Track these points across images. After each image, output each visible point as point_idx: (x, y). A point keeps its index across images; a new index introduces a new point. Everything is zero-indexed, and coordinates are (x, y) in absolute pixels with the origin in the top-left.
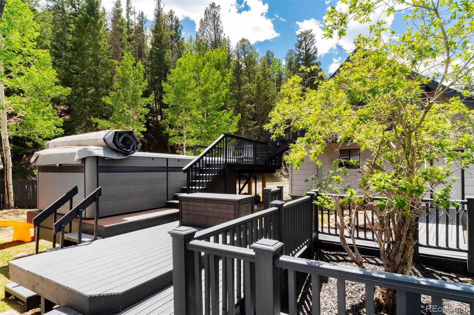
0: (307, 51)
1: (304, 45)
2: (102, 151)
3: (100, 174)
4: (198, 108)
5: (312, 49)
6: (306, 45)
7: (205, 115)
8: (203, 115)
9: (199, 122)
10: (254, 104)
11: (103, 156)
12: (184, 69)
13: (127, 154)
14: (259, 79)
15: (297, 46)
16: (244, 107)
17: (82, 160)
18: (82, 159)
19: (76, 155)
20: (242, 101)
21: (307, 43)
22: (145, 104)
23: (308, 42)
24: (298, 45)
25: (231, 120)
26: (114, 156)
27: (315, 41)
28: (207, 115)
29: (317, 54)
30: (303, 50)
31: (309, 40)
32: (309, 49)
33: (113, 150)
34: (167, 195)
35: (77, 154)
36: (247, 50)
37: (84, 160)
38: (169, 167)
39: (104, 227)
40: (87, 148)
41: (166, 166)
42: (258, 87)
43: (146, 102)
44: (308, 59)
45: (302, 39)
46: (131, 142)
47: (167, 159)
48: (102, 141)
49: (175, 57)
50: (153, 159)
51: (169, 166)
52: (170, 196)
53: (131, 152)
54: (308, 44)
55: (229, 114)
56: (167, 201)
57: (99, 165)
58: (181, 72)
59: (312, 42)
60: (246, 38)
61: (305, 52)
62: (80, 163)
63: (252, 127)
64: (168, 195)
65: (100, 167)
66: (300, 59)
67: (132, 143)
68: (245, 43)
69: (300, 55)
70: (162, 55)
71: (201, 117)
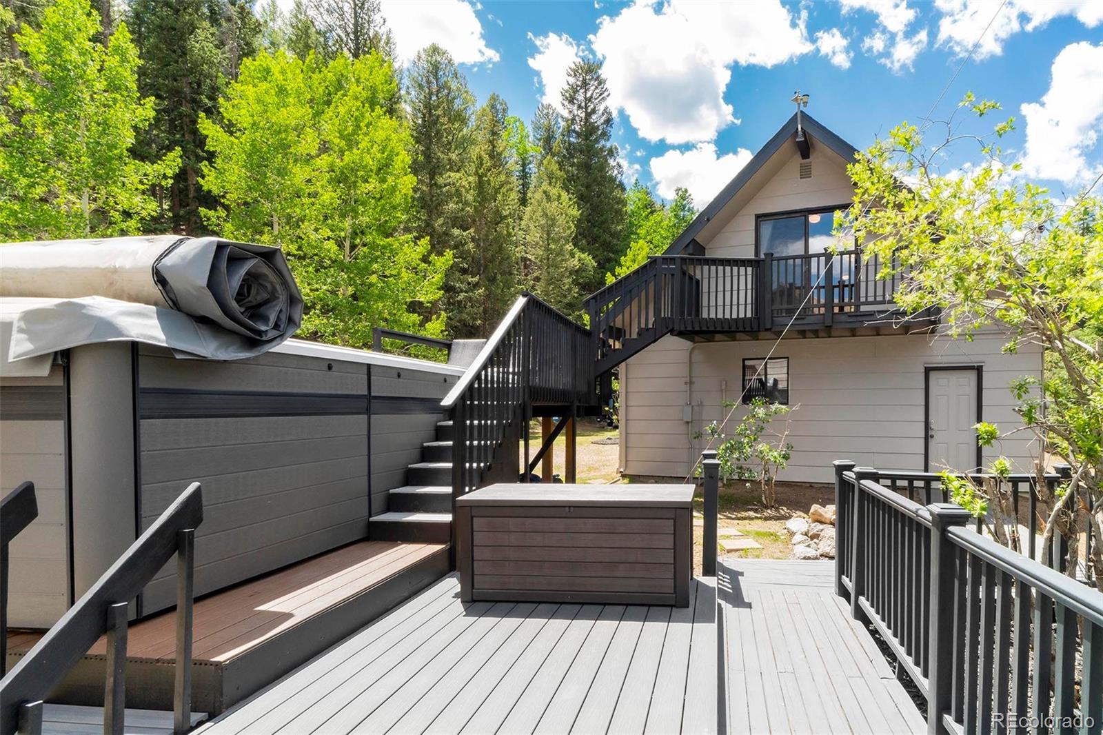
0: (588, 115)
1: (580, 96)
2: (155, 322)
3: (144, 424)
4: (326, 218)
5: (601, 112)
6: (586, 98)
7: (347, 244)
8: (340, 245)
9: (329, 262)
10: (472, 230)
11: (165, 345)
12: (282, 91)
13: (253, 341)
14: (482, 164)
15: (567, 98)
16: (446, 234)
17: (55, 359)
18: (56, 353)
19: (15, 336)
20: (440, 214)
21: (589, 95)
22: (143, 184)
23: (592, 94)
24: (568, 95)
25: (424, 265)
26: (208, 348)
27: (606, 94)
28: (353, 247)
29: (611, 126)
30: (579, 112)
31: (592, 88)
32: (594, 111)
33: (204, 321)
34: (369, 495)
35: (21, 331)
36: (445, 79)
37: (64, 360)
38: (376, 397)
39: (218, 664)
40: (83, 306)
41: (366, 393)
42: (481, 185)
43: (145, 175)
44: (591, 135)
45: (579, 83)
46: (264, 296)
47: (369, 366)
48: (149, 279)
49: (231, 50)
50: (330, 368)
51: (373, 394)
52: (378, 500)
53: (270, 335)
54: (591, 97)
55: (418, 249)
56: (371, 519)
57: (144, 383)
58: (272, 99)
59: (601, 94)
60: (442, 46)
61: (583, 115)
62: (44, 371)
63: (466, 292)
64: (372, 496)
65: (147, 391)
66: (574, 131)
67: (273, 297)
68: (439, 59)
69: (573, 120)
70: (183, 34)
71: (331, 246)
